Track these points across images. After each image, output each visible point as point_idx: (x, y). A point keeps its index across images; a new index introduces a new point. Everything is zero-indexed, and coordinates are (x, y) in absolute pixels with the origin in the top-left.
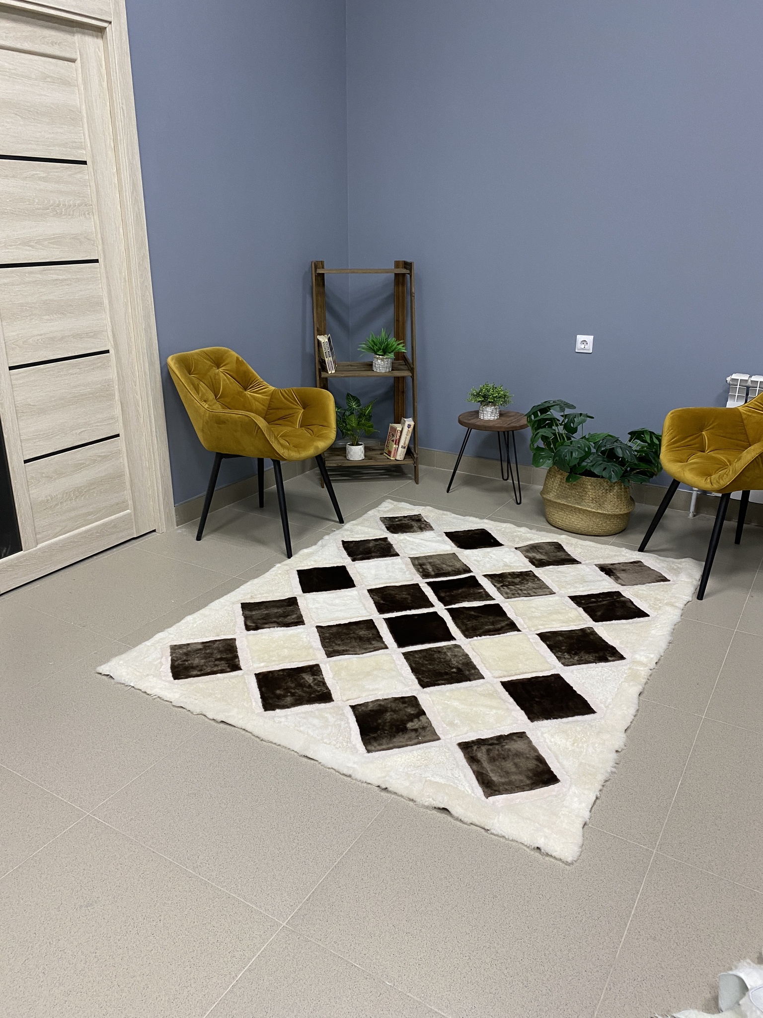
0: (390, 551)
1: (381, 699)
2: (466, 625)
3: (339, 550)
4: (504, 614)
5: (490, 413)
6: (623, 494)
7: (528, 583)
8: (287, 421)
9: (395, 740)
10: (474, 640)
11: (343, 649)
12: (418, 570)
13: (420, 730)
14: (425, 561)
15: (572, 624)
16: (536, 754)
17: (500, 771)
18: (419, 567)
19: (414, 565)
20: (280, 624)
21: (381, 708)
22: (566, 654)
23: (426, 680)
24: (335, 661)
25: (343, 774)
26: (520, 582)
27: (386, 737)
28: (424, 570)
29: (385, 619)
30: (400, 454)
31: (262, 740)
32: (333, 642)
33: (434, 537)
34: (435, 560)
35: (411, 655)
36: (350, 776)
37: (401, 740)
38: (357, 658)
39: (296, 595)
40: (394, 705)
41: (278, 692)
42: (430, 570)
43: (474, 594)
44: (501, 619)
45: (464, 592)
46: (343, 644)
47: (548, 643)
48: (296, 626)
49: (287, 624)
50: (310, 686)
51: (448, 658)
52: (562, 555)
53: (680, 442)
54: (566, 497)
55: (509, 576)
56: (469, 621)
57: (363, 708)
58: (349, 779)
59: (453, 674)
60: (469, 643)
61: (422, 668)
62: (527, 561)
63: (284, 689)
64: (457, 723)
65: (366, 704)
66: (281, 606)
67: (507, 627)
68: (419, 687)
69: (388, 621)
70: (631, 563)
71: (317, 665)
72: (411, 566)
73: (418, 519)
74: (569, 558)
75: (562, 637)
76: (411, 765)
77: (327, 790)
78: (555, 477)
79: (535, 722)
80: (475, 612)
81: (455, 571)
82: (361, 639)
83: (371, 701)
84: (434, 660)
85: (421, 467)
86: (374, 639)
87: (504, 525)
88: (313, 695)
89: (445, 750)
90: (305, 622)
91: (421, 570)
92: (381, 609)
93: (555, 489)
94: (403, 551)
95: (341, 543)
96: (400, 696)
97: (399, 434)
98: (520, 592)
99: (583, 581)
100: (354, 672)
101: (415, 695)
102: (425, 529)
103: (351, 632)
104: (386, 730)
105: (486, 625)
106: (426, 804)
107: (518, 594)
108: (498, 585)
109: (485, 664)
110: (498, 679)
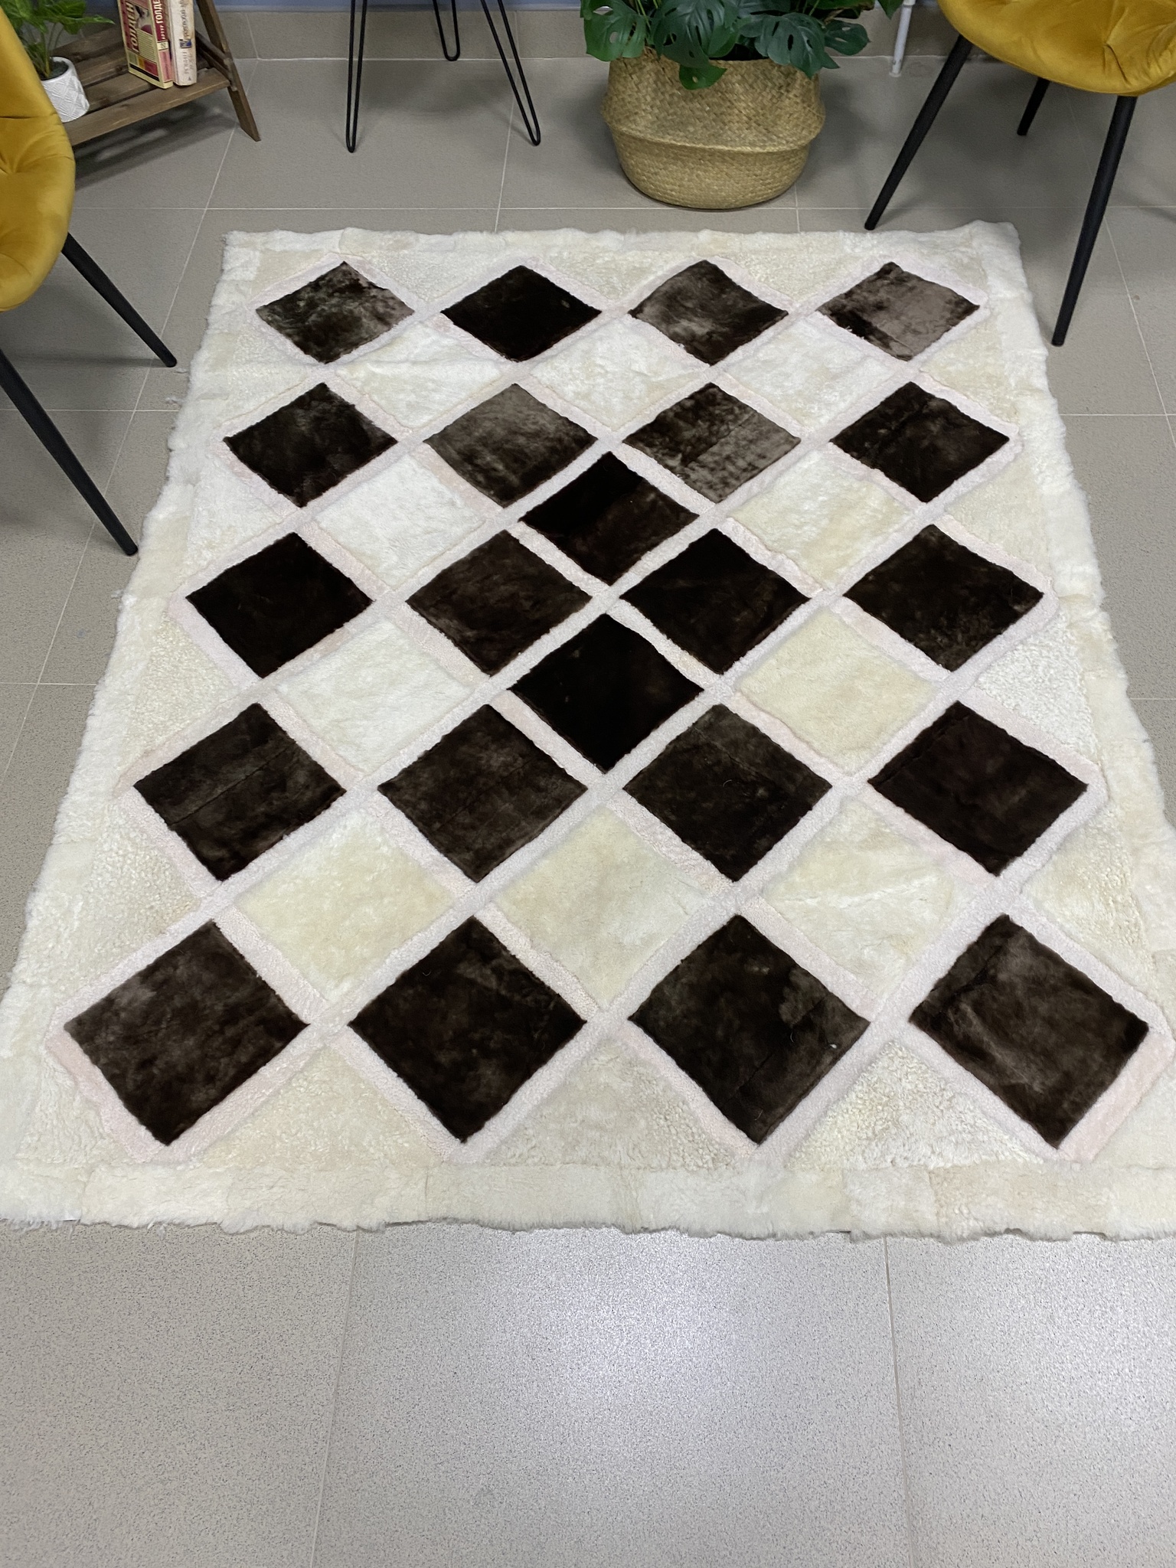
0: (364, 435)
1: (678, 963)
3: (238, 477)
4: (747, 558)
7: (728, 430)
9: (789, 1076)
10: (737, 673)
11: (490, 836)
12: (474, 481)
13: (813, 1019)
14: (466, 440)
15: (889, 529)
16: (1061, 968)
18: (470, 468)
19: (453, 464)
20: (286, 821)
22: (933, 632)
23: (726, 852)
26: (711, 432)
27: (766, 1078)
28: (485, 473)
29: (512, 689)
30: (184, 67)
32: (456, 824)
33: (432, 341)
34: (488, 427)
35: (643, 785)
37: (800, 1068)
39: (253, 695)
40: (716, 970)
41: (445, 1057)
42: (500, 467)
43: (644, 514)
44: (749, 578)
45: (620, 521)
46: (482, 821)
47: (886, 615)
48: (328, 806)
50: (503, 1001)
51: (725, 758)
52: (739, 305)
55: (680, 422)
56: (691, 613)
57: (663, 1013)
59: (764, 808)
60: (735, 686)
61: (695, 818)
62: (682, 352)
63: (454, 1043)
64: (871, 958)
65: (659, 996)
66: (245, 749)
67: (777, 599)
68: (726, 882)
69: (519, 691)
70: (879, 275)
71: (474, 922)
72: (450, 472)
73: (350, 283)
74: (754, 305)
75: (895, 582)
78: (641, 68)
79: (1005, 874)
81: (557, 449)
82: (507, 784)
83: (661, 979)
84: (704, 779)
86: (534, 767)
89: (898, 1051)
90: (340, 784)
91: (478, 477)
92: (483, 658)
93: (647, 104)
94: (394, 422)
95: (226, 448)
97: (158, 6)
98: (729, 467)
99: (829, 376)
101: (737, 913)
102: (389, 314)
104: (753, 1058)
105: (733, 612)
107: (731, 474)
108: (675, 462)
109: (807, 743)
110: (857, 775)
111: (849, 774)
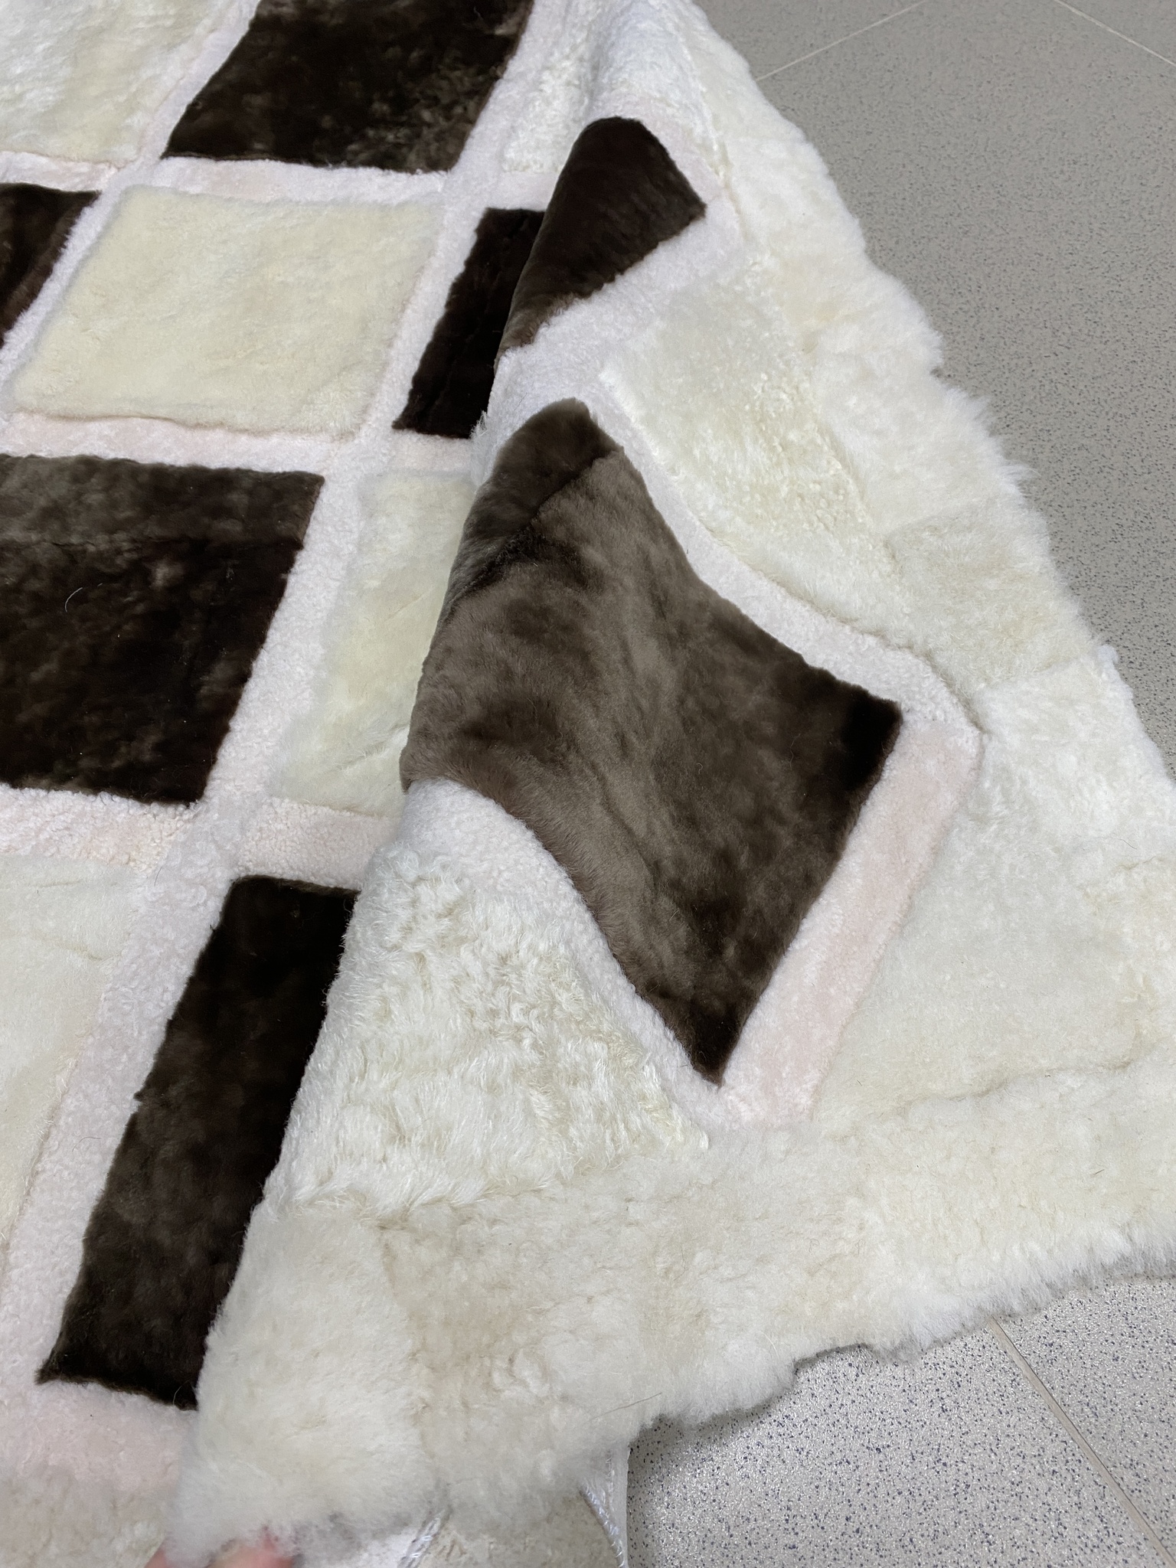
22: (372, 132)
23: (143, 747)
47: (259, 149)
51: (44, 553)
59: (196, 594)
67: (30, 222)
109: (221, 425)
110: (365, 429)
111: (345, 435)
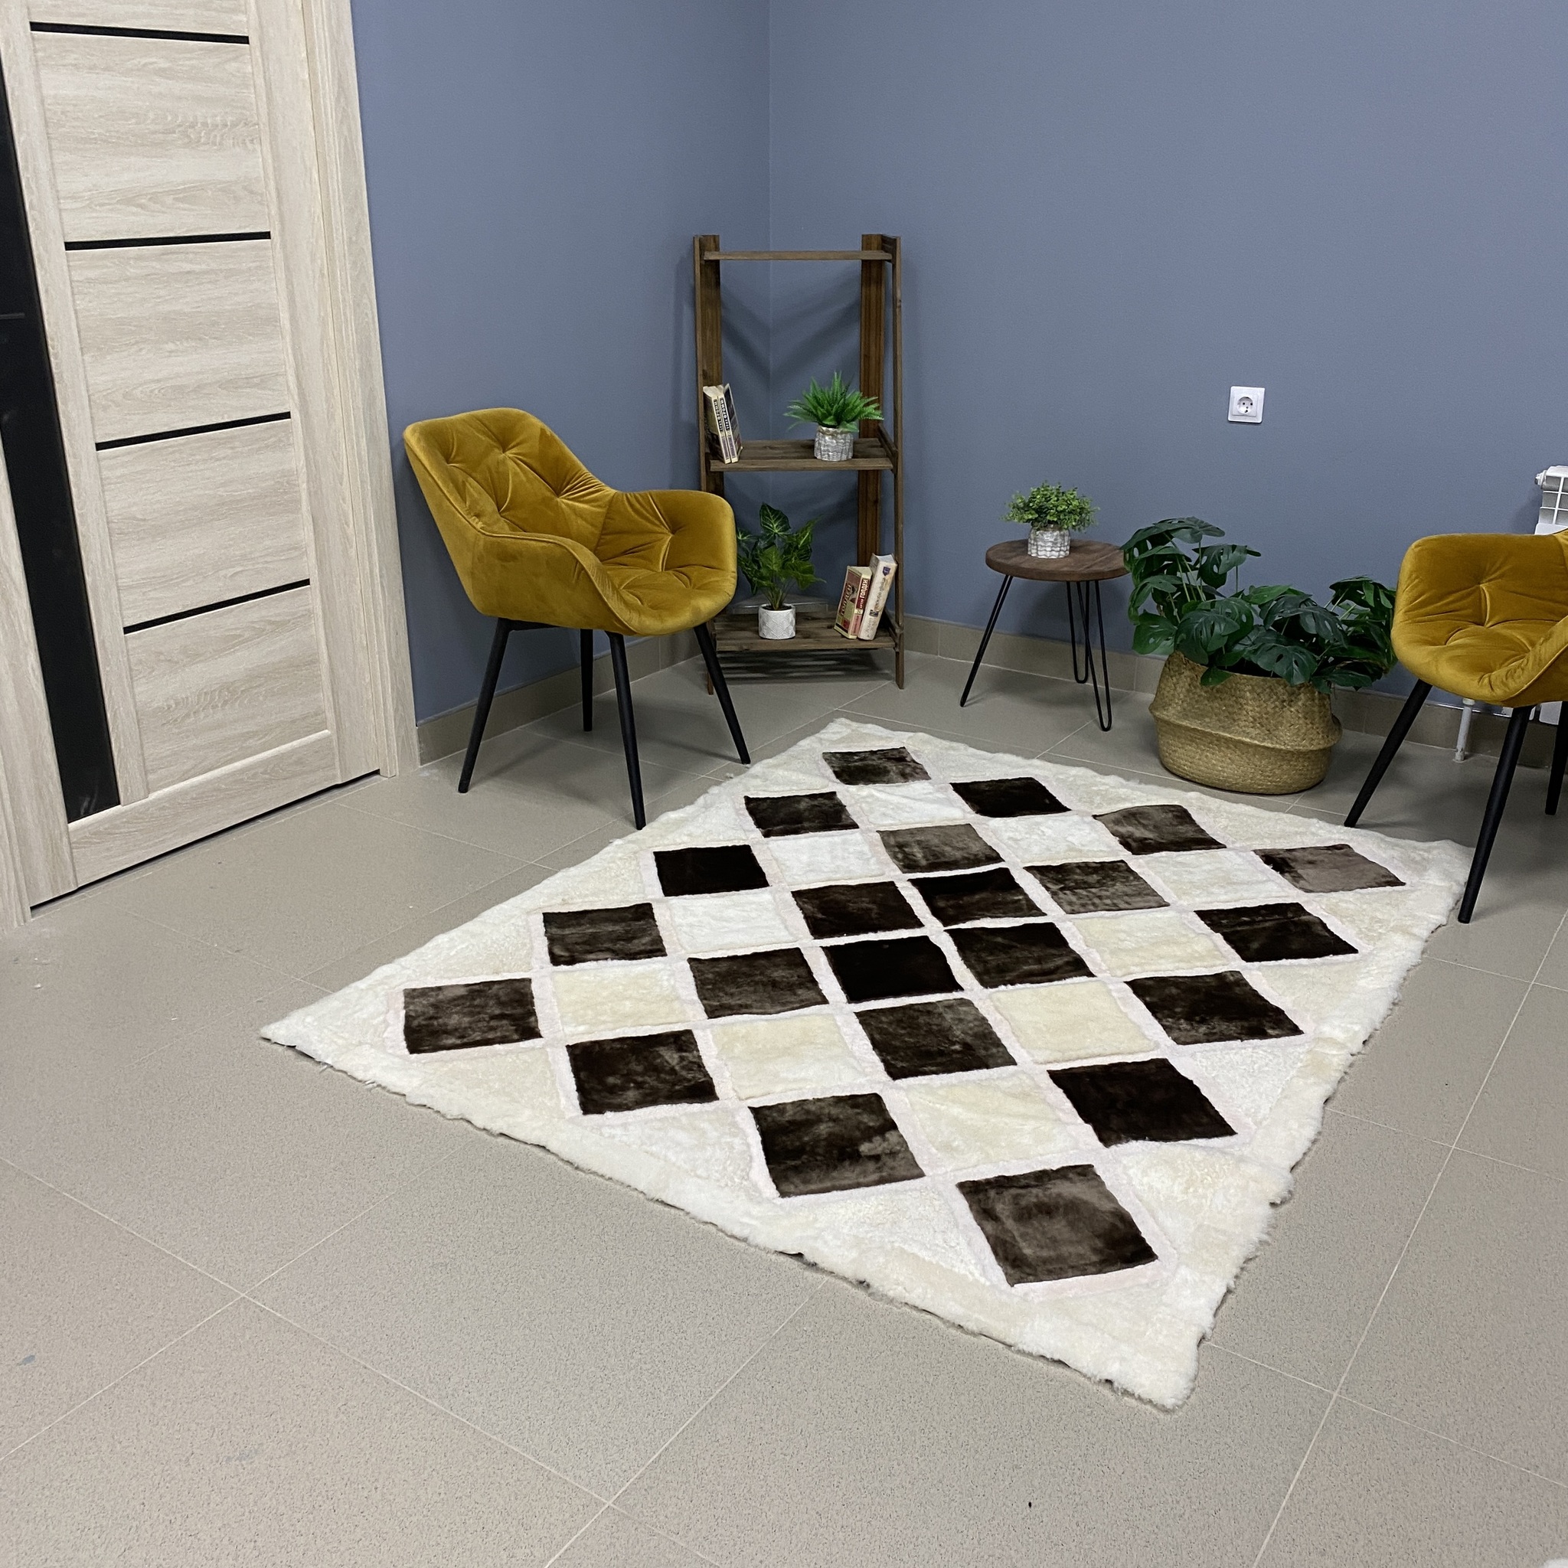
0: (840, 819)
1: (811, 1098)
2: (986, 962)
3: (738, 814)
4: (1063, 943)
5: (1050, 544)
6: (1316, 709)
7: (1114, 885)
8: (638, 557)
9: (835, 1174)
10: (999, 991)
11: (739, 1002)
12: (894, 857)
13: (884, 1159)
14: (908, 838)
15: (1198, 964)
16: (1112, 1205)
17: (1038, 1236)
18: (897, 850)
19: (887, 845)
20: (617, 955)
21: (809, 1117)
22: (1182, 1021)
23: (900, 1064)
24: (722, 1025)
25: (732, 1236)
26: (1098, 882)
27: (818, 1166)
28: (906, 856)
29: (824, 948)
30: (867, 628)
31: (577, 1168)
32: (721, 989)
33: (930, 793)
34: (929, 837)
35: (871, 1017)
36: (745, 1240)
37: (848, 1174)
38: (767, 1020)
39: (652, 900)
40: (834, 1111)
41: (611, 1080)
42: (920, 855)
43: (1005, 903)
44: (1053, 951)
45: (983, 899)
46: (741, 993)
47: (1148, 999)
48: (649, 957)
49: (631, 954)
50: (673, 1071)
51: (946, 1024)
52: (1187, 832)
53: (1432, 603)
54: (1200, 716)
55: (1078, 871)
56: (992, 954)
57: (775, 1114)
58: (743, 1245)
59: (954, 1056)
60: (990, 997)
61: (893, 1042)
62: (1115, 841)
63: (623, 1076)
64: (958, 1146)
65: (780, 1108)
66: (623, 920)
67: (1069, 968)
68: (886, 1077)
69: (828, 950)
70: (1328, 848)
71: (689, 1032)
72: (882, 849)
73: (898, 757)
75: (1178, 988)
76: (865, 1222)
77: (699, 1264)
78: (1180, 674)
79: (1113, 1147)
80: (1004, 938)
81: (968, 859)
82: (774, 984)
83: (791, 1101)
84: (919, 1027)
85: (911, 656)
86: (801, 985)
87: (1074, 771)
88: (677, 1088)
89: (932, 1194)
90: (667, 951)
91: (900, 856)
92: (818, 929)
93: (1179, 699)
94: (865, 818)
95: (743, 801)
96: (848, 1094)
97: (865, 587)
98: (1097, 901)
99: (1228, 882)
100: (760, 1046)
101: (878, 1093)
102: (912, 776)
103: (758, 972)
104: (820, 1155)
105: (1026, 963)
106: (891, 1294)
107: (1094, 904)
108: (1054, 888)
109: (1018, 1036)
110: (1043, 1065)
111: (1037, 1063)
